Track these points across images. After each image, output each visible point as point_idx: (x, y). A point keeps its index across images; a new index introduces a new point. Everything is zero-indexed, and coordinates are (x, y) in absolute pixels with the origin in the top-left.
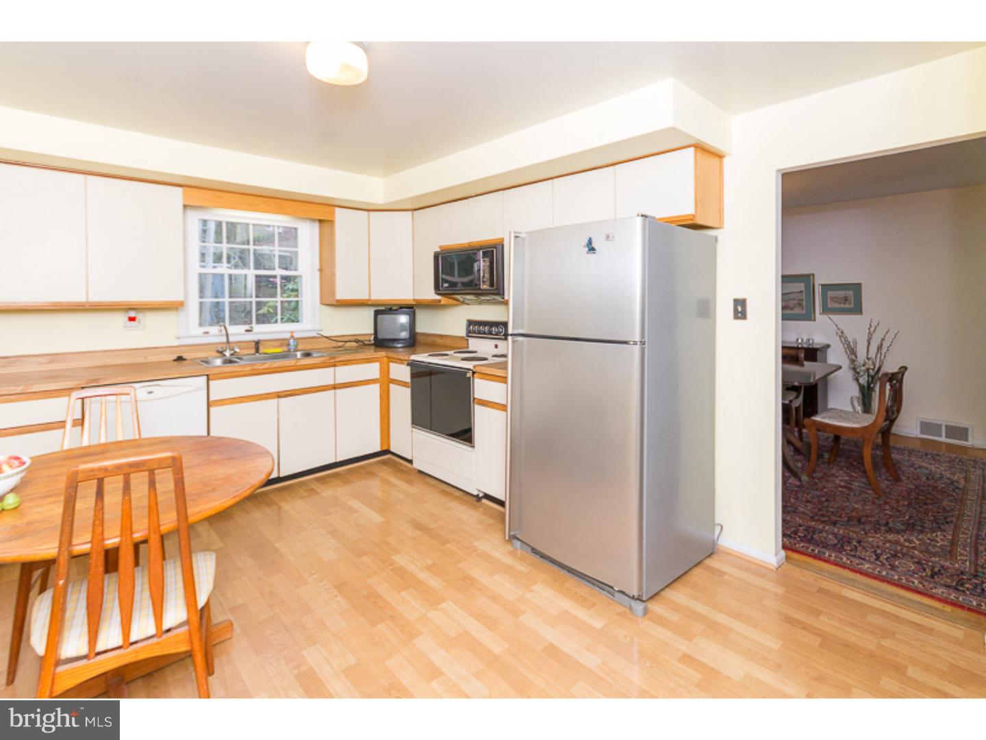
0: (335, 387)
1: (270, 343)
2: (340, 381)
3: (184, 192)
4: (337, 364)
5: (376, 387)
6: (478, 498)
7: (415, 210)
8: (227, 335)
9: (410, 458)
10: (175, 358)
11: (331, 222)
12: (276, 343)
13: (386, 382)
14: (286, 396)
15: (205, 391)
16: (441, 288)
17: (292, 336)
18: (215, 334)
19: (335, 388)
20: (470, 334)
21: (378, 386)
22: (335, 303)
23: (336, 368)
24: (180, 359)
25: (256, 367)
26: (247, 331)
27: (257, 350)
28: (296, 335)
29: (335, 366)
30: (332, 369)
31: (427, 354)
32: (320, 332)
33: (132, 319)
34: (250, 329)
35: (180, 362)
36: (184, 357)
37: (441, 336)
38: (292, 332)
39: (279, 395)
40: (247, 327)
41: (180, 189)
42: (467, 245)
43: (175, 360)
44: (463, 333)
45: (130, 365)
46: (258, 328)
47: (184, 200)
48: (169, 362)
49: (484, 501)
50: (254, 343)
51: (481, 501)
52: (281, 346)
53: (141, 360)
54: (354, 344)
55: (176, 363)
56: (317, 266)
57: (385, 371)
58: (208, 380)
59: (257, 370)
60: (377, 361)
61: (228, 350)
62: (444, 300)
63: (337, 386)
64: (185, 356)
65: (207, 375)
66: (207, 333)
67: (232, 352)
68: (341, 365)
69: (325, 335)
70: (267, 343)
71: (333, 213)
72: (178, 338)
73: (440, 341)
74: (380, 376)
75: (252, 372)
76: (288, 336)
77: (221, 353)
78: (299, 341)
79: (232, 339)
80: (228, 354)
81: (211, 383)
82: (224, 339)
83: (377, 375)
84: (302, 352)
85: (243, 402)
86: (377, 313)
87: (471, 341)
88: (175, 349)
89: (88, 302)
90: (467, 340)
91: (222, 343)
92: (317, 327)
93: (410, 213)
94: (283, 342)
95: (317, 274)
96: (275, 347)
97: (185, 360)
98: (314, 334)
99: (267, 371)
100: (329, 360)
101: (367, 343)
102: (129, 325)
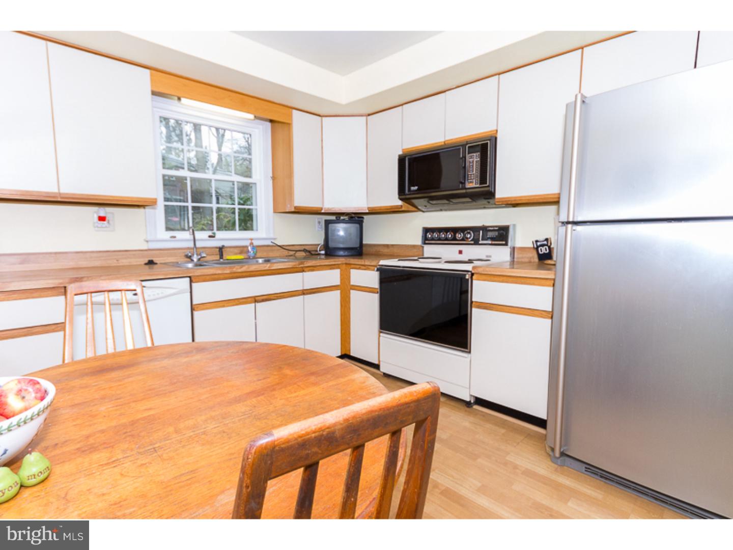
0: (304, 292)
1: (232, 250)
2: (307, 287)
3: (151, 75)
4: (306, 269)
5: (337, 294)
6: (468, 404)
7: (369, 115)
8: (194, 240)
9: (376, 362)
10: (146, 262)
11: (288, 125)
12: (236, 250)
13: (345, 288)
14: (263, 301)
15: (189, 294)
16: (407, 192)
17: (251, 244)
18: (183, 239)
19: (304, 294)
20: (427, 242)
21: (339, 292)
22: (293, 210)
23: (304, 273)
24: (151, 263)
25: (234, 270)
26: (210, 237)
27: (221, 256)
28: (256, 243)
29: (303, 271)
30: (300, 274)
31: (397, 260)
32: (273, 241)
33: (102, 219)
34: (213, 235)
35: (151, 266)
36: (155, 262)
37: (387, 246)
38: (252, 239)
39: (256, 300)
40: (210, 233)
41: (148, 71)
42: (443, 144)
43: (146, 264)
44: (418, 241)
45: (102, 268)
46: (220, 235)
47: (152, 86)
48: (140, 265)
49: (476, 407)
50: (218, 250)
51: (472, 407)
52: (241, 253)
53: (113, 263)
54: (303, 254)
55: (147, 267)
56: (271, 174)
57: (345, 278)
58: (191, 282)
59: (235, 273)
60: (337, 268)
61: (195, 256)
62: (406, 207)
63: (305, 292)
64: (155, 260)
65: (190, 277)
66: (175, 237)
67: (199, 257)
68: (309, 271)
69: (279, 244)
70: (228, 249)
71: (291, 116)
72: (147, 241)
73: (386, 251)
74: (341, 283)
75: (231, 276)
76: (247, 243)
77: (189, 258)
78: (258, 248)
79: (199, 244)
80: (195, 258)
81: (194, 285)
82: (191, 245)
83: (337, 282)
84: (263, 259)
85: (224, 306)
86: (327, 223)
87: (426, 247)
88: (146, 252)
89: (60, 194)
90: (423, 247)
91: (188, 248)
92: (272, 236)
93: (364, 118)
94: (242, 249)
95: (271, 182)
96: (236, 254)
97: (156, 264)
98: (268, 243)
99: (244, 274)
100: (299, 265)
101: (313, 253)
102: (100, 225)
